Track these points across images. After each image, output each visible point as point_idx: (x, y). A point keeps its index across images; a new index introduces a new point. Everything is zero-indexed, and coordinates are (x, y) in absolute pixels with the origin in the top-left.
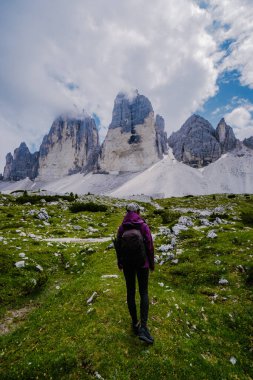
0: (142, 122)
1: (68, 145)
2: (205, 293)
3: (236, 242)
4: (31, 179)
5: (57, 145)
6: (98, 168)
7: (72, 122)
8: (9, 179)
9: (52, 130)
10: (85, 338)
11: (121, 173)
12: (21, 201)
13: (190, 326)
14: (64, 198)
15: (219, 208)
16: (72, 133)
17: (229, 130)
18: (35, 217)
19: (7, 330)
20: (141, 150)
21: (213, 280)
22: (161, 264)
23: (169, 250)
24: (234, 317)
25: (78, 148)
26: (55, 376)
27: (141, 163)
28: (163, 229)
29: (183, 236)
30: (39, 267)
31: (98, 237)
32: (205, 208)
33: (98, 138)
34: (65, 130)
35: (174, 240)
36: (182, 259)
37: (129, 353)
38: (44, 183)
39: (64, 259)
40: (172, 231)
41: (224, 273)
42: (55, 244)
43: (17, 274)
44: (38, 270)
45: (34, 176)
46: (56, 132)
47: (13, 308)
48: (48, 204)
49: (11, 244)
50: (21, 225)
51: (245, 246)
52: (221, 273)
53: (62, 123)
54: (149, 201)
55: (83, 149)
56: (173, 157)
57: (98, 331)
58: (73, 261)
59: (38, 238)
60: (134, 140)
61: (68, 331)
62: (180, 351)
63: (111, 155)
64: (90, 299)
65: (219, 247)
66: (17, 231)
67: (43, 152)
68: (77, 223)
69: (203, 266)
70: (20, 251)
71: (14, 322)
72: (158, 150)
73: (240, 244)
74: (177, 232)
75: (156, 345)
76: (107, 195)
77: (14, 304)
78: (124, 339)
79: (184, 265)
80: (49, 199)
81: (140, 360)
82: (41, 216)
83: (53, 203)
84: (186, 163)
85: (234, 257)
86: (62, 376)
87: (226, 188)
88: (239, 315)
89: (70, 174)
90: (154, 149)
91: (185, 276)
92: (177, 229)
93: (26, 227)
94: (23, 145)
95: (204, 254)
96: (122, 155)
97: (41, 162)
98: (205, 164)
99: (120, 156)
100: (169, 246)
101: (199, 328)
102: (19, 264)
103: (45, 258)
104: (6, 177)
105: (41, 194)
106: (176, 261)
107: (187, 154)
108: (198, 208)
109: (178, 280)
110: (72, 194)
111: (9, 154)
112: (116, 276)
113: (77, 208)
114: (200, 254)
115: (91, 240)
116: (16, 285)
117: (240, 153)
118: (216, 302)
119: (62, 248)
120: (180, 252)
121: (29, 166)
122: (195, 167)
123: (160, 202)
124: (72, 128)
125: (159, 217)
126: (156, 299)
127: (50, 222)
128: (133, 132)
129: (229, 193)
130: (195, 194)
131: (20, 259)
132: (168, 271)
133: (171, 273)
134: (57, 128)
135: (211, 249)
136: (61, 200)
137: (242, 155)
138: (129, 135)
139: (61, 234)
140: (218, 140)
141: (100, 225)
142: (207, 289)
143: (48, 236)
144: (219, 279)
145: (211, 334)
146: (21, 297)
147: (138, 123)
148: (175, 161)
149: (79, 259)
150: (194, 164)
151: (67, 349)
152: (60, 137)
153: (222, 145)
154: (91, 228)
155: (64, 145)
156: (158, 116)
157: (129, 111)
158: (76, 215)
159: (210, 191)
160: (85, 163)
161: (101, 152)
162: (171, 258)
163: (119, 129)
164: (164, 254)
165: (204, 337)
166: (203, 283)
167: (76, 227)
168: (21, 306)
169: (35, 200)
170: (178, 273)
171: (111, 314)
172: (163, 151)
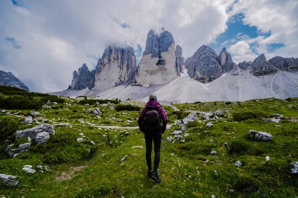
0: (166, 50)
1: (115, 66)
2: (200, 159)
3: (226, 129)
4: (90, 88)
5: (107, 65)
6: (135, 82)
7: (117, 50)
8: (75, 89)
9: (104, 55)
10: (117, 178)
11: (150, 85)
12: (82, 103)
13: (187, 176)
14: (112, 102)
15: (218, 111)
16: (118, 57)
17: (228, 56)
18: (92, 112)
19: (70, 178)
20: (165, 70)
21: (207, 151)
22: (173, 142)
23: (180, 134)
24: (218, 173)
25: (121, 68)
26: (96, 196)
27: (165, 79)
28: (177, 122)
29: (189, 125)
30: (92, 142)
31: (133, 126)
32: (208, 111)
33: (135, 61)
34: (113, 55)
35: (183, 128)
36: (187, 140)
37: (144, 186)
38: (99, 91)
39: (109, 138)
40: (182, 122)
41: (215, 147)
42: (103, 129)
43: (77, 145)
44: (92, 144)
45: (91, 86)
46: (107, 57)
47: (74, 166)
48: (101, 105)
49: (75, 127)
50: (82, 117)
51: (231, 131)
52: (212, 147)
53: (111, 51)
54: (170, 105)
55: (125, 68)
56: (187, 75)
57: (126, 175)
58: (115, 140)
59: (92, 125)
60: (160, 62)
61: (107, 175)
62: (177, 187)
63: (144, 73)
64: (123, 159)
65: (214, 132)
66: (79, 120)
67: (98, 70)
68: (119, 117)
69: (201, 143)
70: (80, 132)
71: (75, 173)
72: (177, 70)
73: (228, 130)
74: (185, 123)
75: (162, 183)
76: (140, 100)
77: (75, 163)
78: (141, 179)
79: (189, 143)
80: (101, 102)
81: (150, 190)
82: (95, 112)
83: (104, 105)
84: (196, 79)
85: (222, 138)
86: (100, 196)
87: (225, 97)
88: (221, 172)
89: (116, 86)
90: (174, 69)
91: (188, 150)
92: (186, 120)
93: (85, 118)
94: (84, 65)
95: (203, 136)
96: (152, 73)
97: (96, 77)
98: (210, 80)
99: (151, 74)
100: (180, 132)
101: (193, 178)
102: (79, 140)
103: (97, 137)
104: (73, 87)
105: (97, 98)
106: (184, 141)
107: (198, 73)
108: (204, 110)
109: (184, 152)
110: (117, 99)
111: (75, 72)
112: (142, 147)
113: (120, 108)
114: (200, 136)
115: (128, 127)
116: (77, 152)
117: (235, 73)
118: (207, 164)
119: (108, 131)
120: (186, 135)
121: (88, 80)
122: (203, 82)
123: (178, 106)
124: (118, 54)
125: (176, 115)
126: (166, 160)
127: (102, 116)
128: (160, 57)
129: (227, 101)
130: (202, 101)
131: (80, 136)
132: (178, 147)
133: (179, 148)
134: (107, 54)
135: (207, 133)
136: (109, 103)
137: (237, 74)
138: (157, 59)
139: (108, 123)
140: (220, 64)
141: (135, 119)
142: (201, 156)
143: (100, 124)
144: (210, 151)
145: (201, 181)
146: (80, 159)
147: (164, 51)
148: (189, 78)
149: (119, 138)
150: (202, 80)
151: (104, 184)
152: (110, 60)
153: (223, 67)
154: (129, 121)
155: (112, 66)
156: (177, 46)
157: (157, 42)
158: (119, 113)
159: (213, 99)
160: (126, 79)
161: (137, 71)
162: (180, 139)
163: (150, 55)
164: (176, 136)
165: (196, 183)
166: (199, 153)
167: (118, 119)
168: (80, 165)
169: (92, 102)
170: (184, 148)
171: (135, 166)
172: (181, 71)
